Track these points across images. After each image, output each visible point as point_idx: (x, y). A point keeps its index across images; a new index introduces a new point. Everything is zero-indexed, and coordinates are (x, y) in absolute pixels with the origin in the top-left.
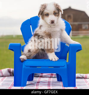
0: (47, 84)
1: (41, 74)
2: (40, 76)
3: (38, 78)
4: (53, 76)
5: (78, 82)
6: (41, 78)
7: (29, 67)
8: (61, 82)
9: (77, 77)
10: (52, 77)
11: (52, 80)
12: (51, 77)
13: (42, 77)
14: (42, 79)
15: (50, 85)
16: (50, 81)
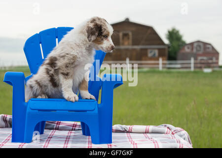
0: (65, 139)
1: (57, 124)
2: (55, 127)
3: (52, 130)
4: (77, 128)
5: (116, 138)
6: (57, 131)
7: (37, 111)
8: (88, 137)
9: (116, 130)
10: (75, 130)
11: (73, 133)
12: (72, 130)
13: (57, 129)
14: (57, 133)
15: (68, 141)
16: (70, 136)
